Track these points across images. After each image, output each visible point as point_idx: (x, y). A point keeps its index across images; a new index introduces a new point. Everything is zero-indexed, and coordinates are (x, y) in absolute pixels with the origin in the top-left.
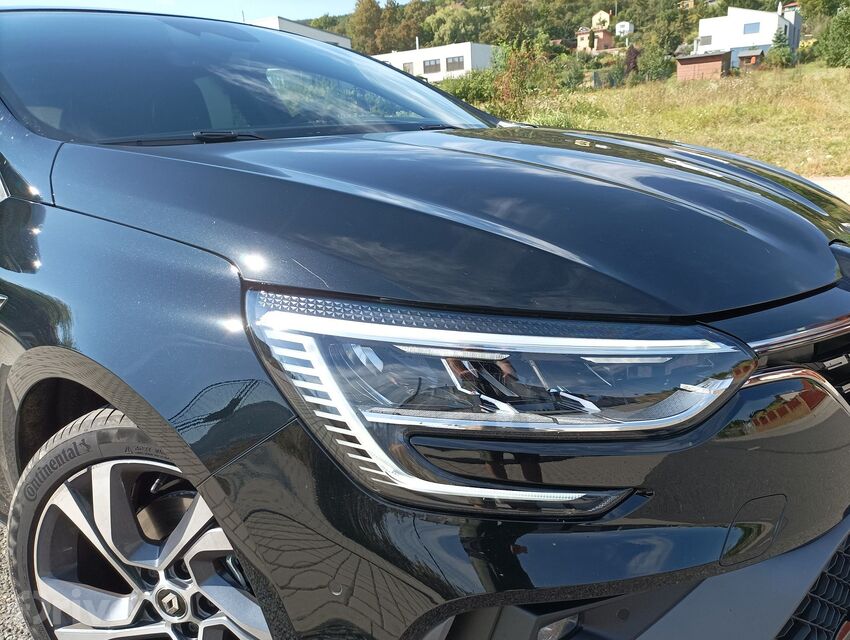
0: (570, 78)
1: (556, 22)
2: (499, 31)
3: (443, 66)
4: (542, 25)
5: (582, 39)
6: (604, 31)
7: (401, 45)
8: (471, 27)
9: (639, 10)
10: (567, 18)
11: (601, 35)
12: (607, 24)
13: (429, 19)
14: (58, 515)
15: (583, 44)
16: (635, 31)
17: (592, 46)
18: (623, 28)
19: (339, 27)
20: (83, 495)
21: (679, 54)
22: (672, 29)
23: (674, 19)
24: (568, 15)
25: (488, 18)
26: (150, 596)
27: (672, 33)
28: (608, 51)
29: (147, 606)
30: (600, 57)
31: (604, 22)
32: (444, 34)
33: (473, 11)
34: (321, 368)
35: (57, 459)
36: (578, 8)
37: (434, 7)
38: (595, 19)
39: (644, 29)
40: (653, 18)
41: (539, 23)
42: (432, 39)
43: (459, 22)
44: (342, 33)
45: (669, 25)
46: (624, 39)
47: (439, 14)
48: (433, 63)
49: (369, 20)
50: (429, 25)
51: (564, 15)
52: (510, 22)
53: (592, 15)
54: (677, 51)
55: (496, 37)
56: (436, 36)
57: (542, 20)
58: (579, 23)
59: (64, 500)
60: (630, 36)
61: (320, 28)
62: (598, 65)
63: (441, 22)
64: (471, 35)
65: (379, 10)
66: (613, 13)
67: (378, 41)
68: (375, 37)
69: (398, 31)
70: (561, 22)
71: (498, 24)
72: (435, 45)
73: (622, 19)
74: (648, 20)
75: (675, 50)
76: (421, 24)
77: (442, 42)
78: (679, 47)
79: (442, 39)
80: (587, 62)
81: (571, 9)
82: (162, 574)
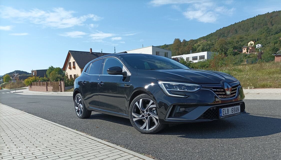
0: (239, 61)
1: (236, 45)
2: (217, 48)
3: (198, 58)
4: (231, 46)
5: (244, 50)
6: (252, 47)
7: (186, 52)
8: (208, 47)
9: (264, 40)
10: (239, 44)
11: (251, 48)
12: (253, 45)
13: (195, 45)
14: (136, 105)
15: (244, 51)
16: (263, 47)
17: (247, 51)
18: (259, 46)
19: (169, 48)
20: (139, 103)
21: (278, 54)
22: (275, 46)
23: (276, 43)
24: (240, 43)
25: (214, 44)
26: (144, 114)
27: (276, 47)
28: (253, 53)
29: (143, 115)
30: (250, 55)
31: (252, 44)
32: (200, 49)
33: (209, 42)
34: (163, 86)
35: (136, 100)
36: (243, 40)
37: (197, 41)
38: (249, 44)
39: (266, 46)
40: (269, 43)
41: (230, 45)
42: (196, 51)
43: (205, 45)
44: (169, 50)
45: (274, 45)
46: (259, 49)
47: (198, 44)
48: (195, 57)
49: (177, 46)
50: (195, 46)
51: (239, 42)
52: (221, 45)
53: (248, 42)
54: (277, 53)
55: (216, 50)
56: (197, 50)
57: (231, 44)
58: (244, 45)
59: (137, 103)
60: (261, 48)
61: (163, 48)
62: (249, 57)
63: (199, 46)
64: (208, 49)
65: (181, 43)
66: (255, 42)
67: (180, 51)
68: (179, 50)
69: (186, 48)
70: (237, 45)
71: (217, 46)
72: (197, 52)
73: (258, 43)
74: (267, 44)
75: (276, 52)
76: (193, 47)
77: (199, 52)
78: (278, 51)
79: (199, 50)
80: (245, 56)
81: (241, 41)
82: (145, 111)
